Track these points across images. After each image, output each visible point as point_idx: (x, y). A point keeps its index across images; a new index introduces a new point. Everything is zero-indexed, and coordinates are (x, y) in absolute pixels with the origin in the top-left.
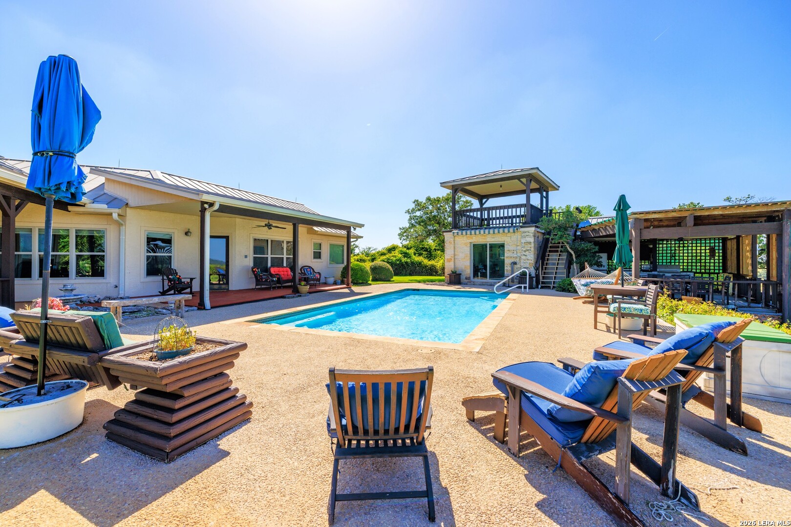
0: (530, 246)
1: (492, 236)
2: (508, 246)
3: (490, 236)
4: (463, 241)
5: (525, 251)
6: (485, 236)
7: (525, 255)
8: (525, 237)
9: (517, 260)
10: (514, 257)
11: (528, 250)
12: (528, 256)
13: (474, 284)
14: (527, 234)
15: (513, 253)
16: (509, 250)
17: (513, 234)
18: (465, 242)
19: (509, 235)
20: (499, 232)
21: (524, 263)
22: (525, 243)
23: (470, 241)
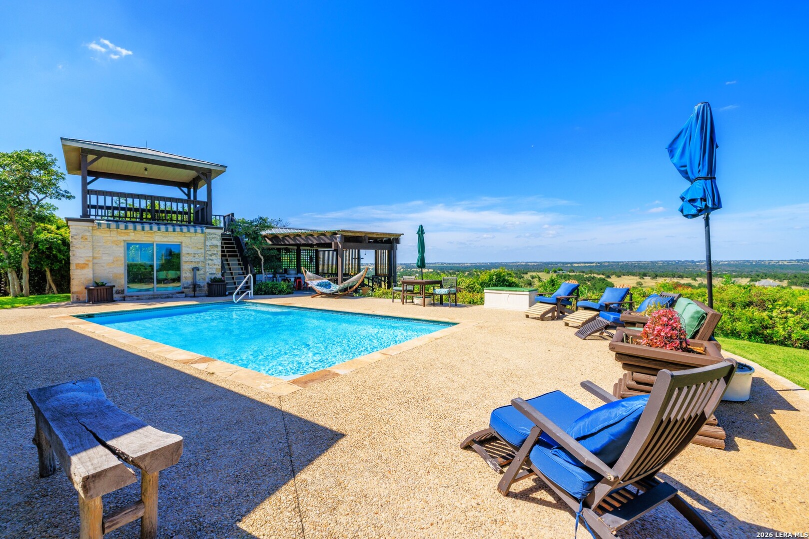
0: (216, 249)
1: (163, 235)
2: (188, 249)
3: (161, 234)
4: (110, 238)
5: (211, 255)
6: (151, 233)
7: (210, 259)
8: (211, 240)
9: (200, 265)
10: (195, 262)
11: (215, 254)
12: (215, 261)
13: (138, 299)
14: (214, 236)
15: (194, 257)
16: (188, 254)
17: (193, 235)
18: (115, 239)
19: (188, 235)
20: (174, 231)
21: (211, 268)
22: (210, 246)
23: (124, 239)
